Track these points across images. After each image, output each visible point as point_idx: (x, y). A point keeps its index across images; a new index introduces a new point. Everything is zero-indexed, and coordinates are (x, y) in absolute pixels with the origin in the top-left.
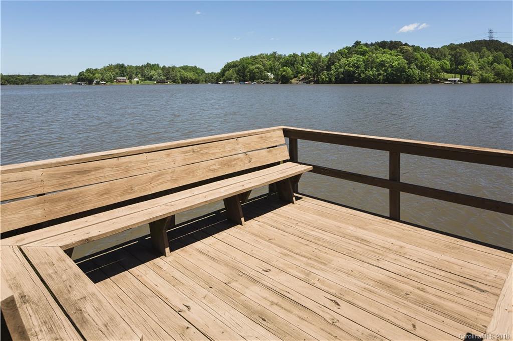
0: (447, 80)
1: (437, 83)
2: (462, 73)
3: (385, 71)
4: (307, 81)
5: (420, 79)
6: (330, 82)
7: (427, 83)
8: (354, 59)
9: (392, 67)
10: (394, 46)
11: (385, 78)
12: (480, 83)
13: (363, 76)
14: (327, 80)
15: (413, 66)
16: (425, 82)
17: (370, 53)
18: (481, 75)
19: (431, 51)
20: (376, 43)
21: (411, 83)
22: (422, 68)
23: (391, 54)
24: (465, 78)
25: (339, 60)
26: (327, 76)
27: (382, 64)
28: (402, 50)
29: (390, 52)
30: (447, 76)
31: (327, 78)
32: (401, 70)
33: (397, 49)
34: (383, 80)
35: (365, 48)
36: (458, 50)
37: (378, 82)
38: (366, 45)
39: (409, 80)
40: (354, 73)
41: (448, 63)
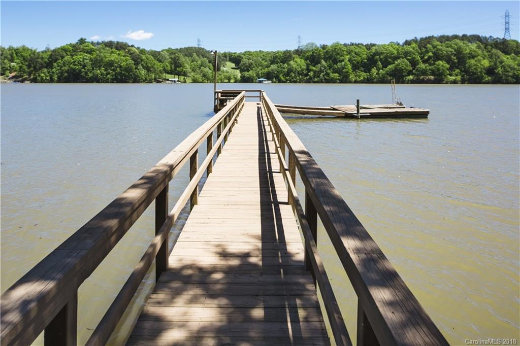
0: (168, 80)
1: (160, 82)
2: (179, 74)
3: (114, 70)
4: (20, 79)
5: (146, 79)
6: (52, 81)
7: (151, 82)
8: (79, 57)
9: (120, 67)
10: (120, 47)
11: (114, 77)
12: (192, 83)
13: (90, 75)
14: (48, 78)
15: (140, 67)
16: (150, 82)
17: (98, 52)
18: (194, 77)
19: (155, 54)
20: (103, 42)
21: (138, 82)
22: (148, 69)
23: (119, 54)
24: (182, 78)
25: (63, 57)
26: (47, 74)
27: (110, 64)
28: (129, 51)
29: (118, 52)
30: (168, 76)
31: (47, 76)
32: (128, 69)
33: (125, 49)
34: (111, 79)
35: (92, 47)
36: (176, 54)
37: (107, 81)
38: (92, 43)
39: (136, 80)
40: (80, 71)
41: (169, 65)
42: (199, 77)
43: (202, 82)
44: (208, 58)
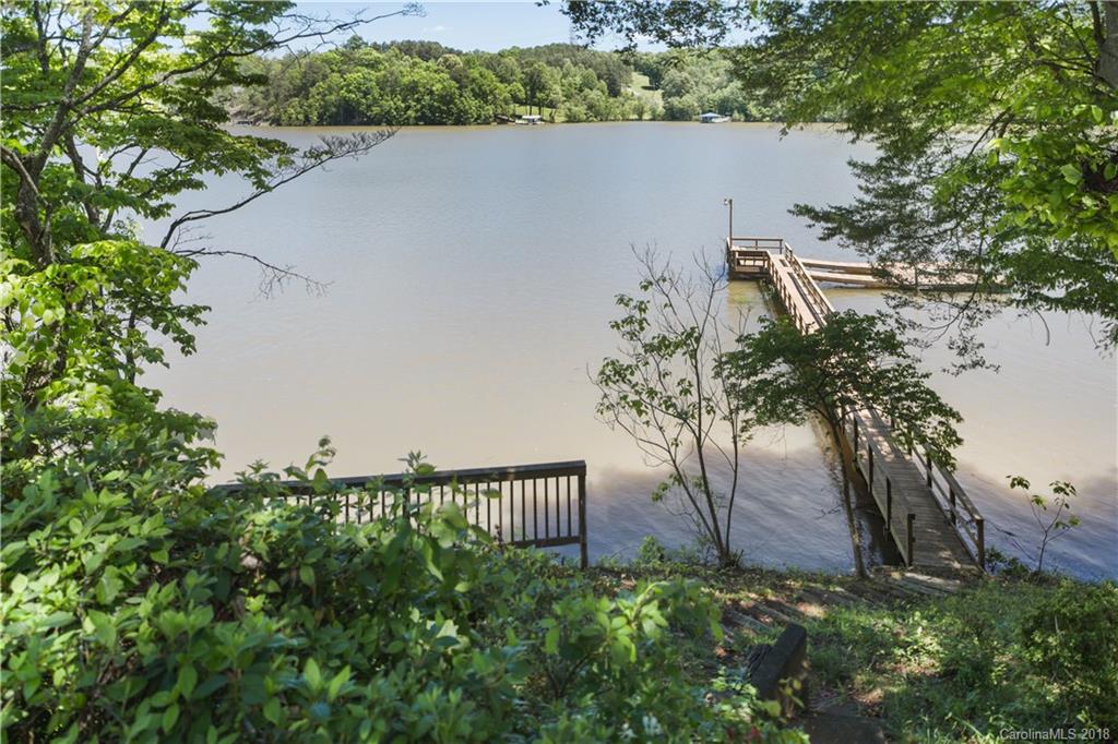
0: (520, 117)
1: (503, 122)
2: (540, 104)
3: (418, 101)
4: (251, 118)
5: (479, 117)
6: (307, 121)
7: (489, 124)
8: (356, 75)
9: (431, 93)
10: (427, 52)
11: (419, 114)
12: (567, 122)
13: (376, 110)
14: (301, 117)
15: (467, 93)
16: (486, 122)
17: (387, 64)
18: (570, 110)
19: (493, 62)
20: (394, 44)
21: (464, 124)
22: (481, 95)
23: (428, 68)
24: (547, 112)
25: (325, 77)
26: (299, 109)
27: (413, 88)
28: (446, 60)
29: (424, 64)
30: (520, 110)
31: (299, 113)
32: (447, 99)
33: (437, 59)
34: (415, 118)
35: (376, 54)
36: (536, 66)
37: (406, 123)
38: (376, 47)
39: (460, 120)
40: (359, 103)
41: (522, 88)
42: (581, 110)
43: (587, 120)
44: (595, 69)
